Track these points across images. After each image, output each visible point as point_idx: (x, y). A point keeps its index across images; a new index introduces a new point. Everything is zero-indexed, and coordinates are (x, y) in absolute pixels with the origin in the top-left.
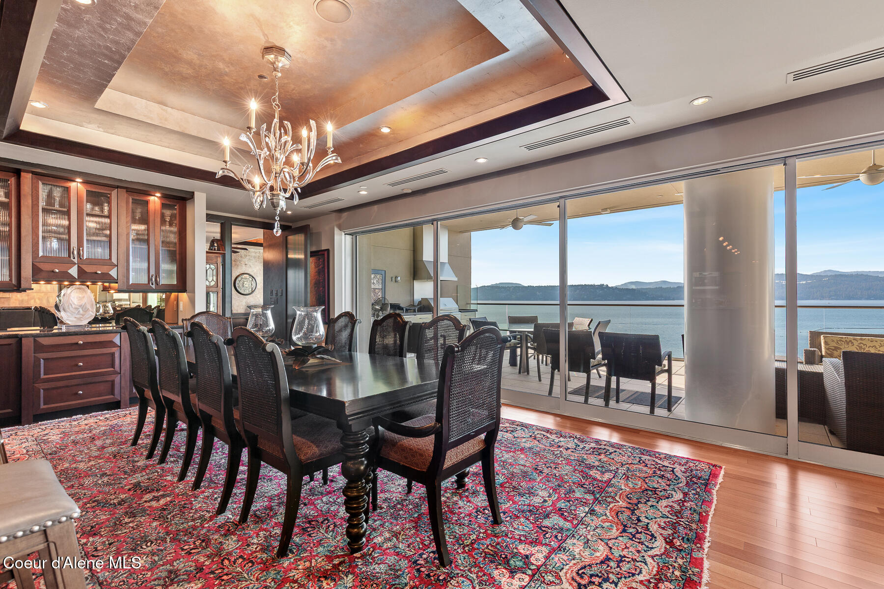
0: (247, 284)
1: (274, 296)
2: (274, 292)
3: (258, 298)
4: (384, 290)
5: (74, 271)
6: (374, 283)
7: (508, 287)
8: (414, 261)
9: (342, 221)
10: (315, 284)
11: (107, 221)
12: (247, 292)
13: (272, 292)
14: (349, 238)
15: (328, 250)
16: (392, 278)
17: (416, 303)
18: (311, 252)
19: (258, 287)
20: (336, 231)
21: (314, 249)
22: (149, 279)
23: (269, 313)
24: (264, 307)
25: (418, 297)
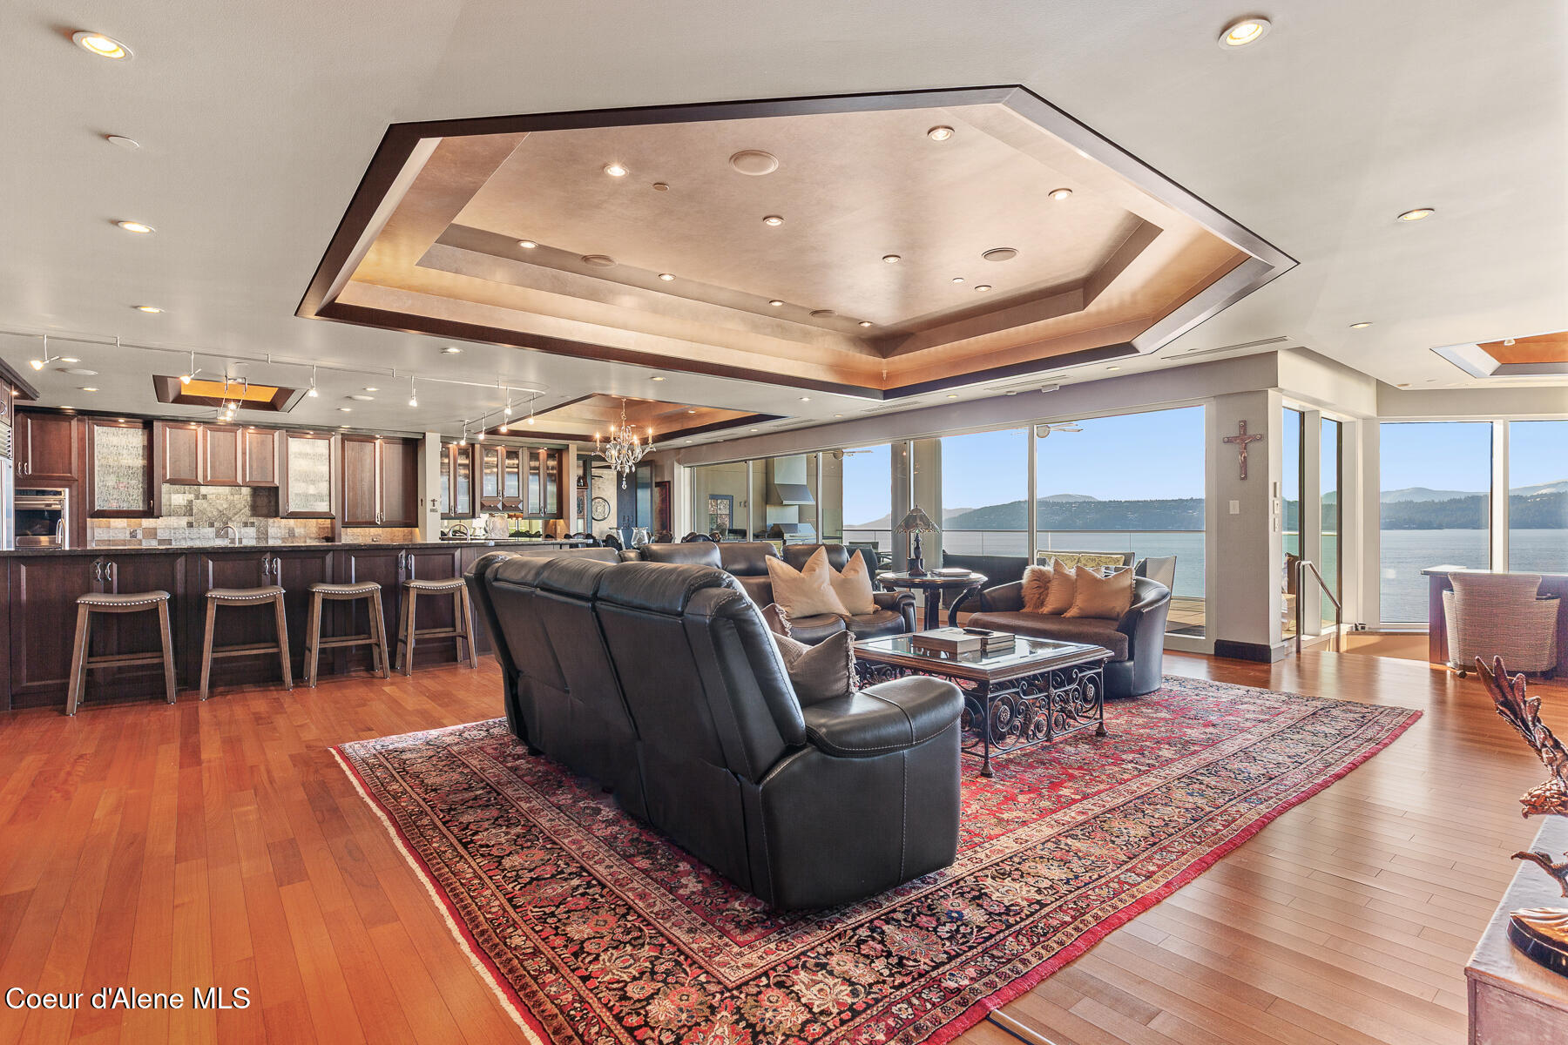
0: (600, 509)
1: (626, 522)
2: (627, 518)
3: (612, 521)
4: (731, 515)
5: (500, 506)
6: (720, 509)
7: (1067, 503)
8: (767, 484)
9: (680, 456)
10: (660, 511)
11: (516, 470)
12: (601, 518)
13: (624, 518)
14: (688, 470)
15: (669, 482)
16: (740, 503)
17: (769, 529)
18: (656, 483)
19: (612, 512)
20: (676, 465)
21: (659, 480)
22: (540, 510)
23: (620, 531)
24: (617, 529)
25: (770, 522)
